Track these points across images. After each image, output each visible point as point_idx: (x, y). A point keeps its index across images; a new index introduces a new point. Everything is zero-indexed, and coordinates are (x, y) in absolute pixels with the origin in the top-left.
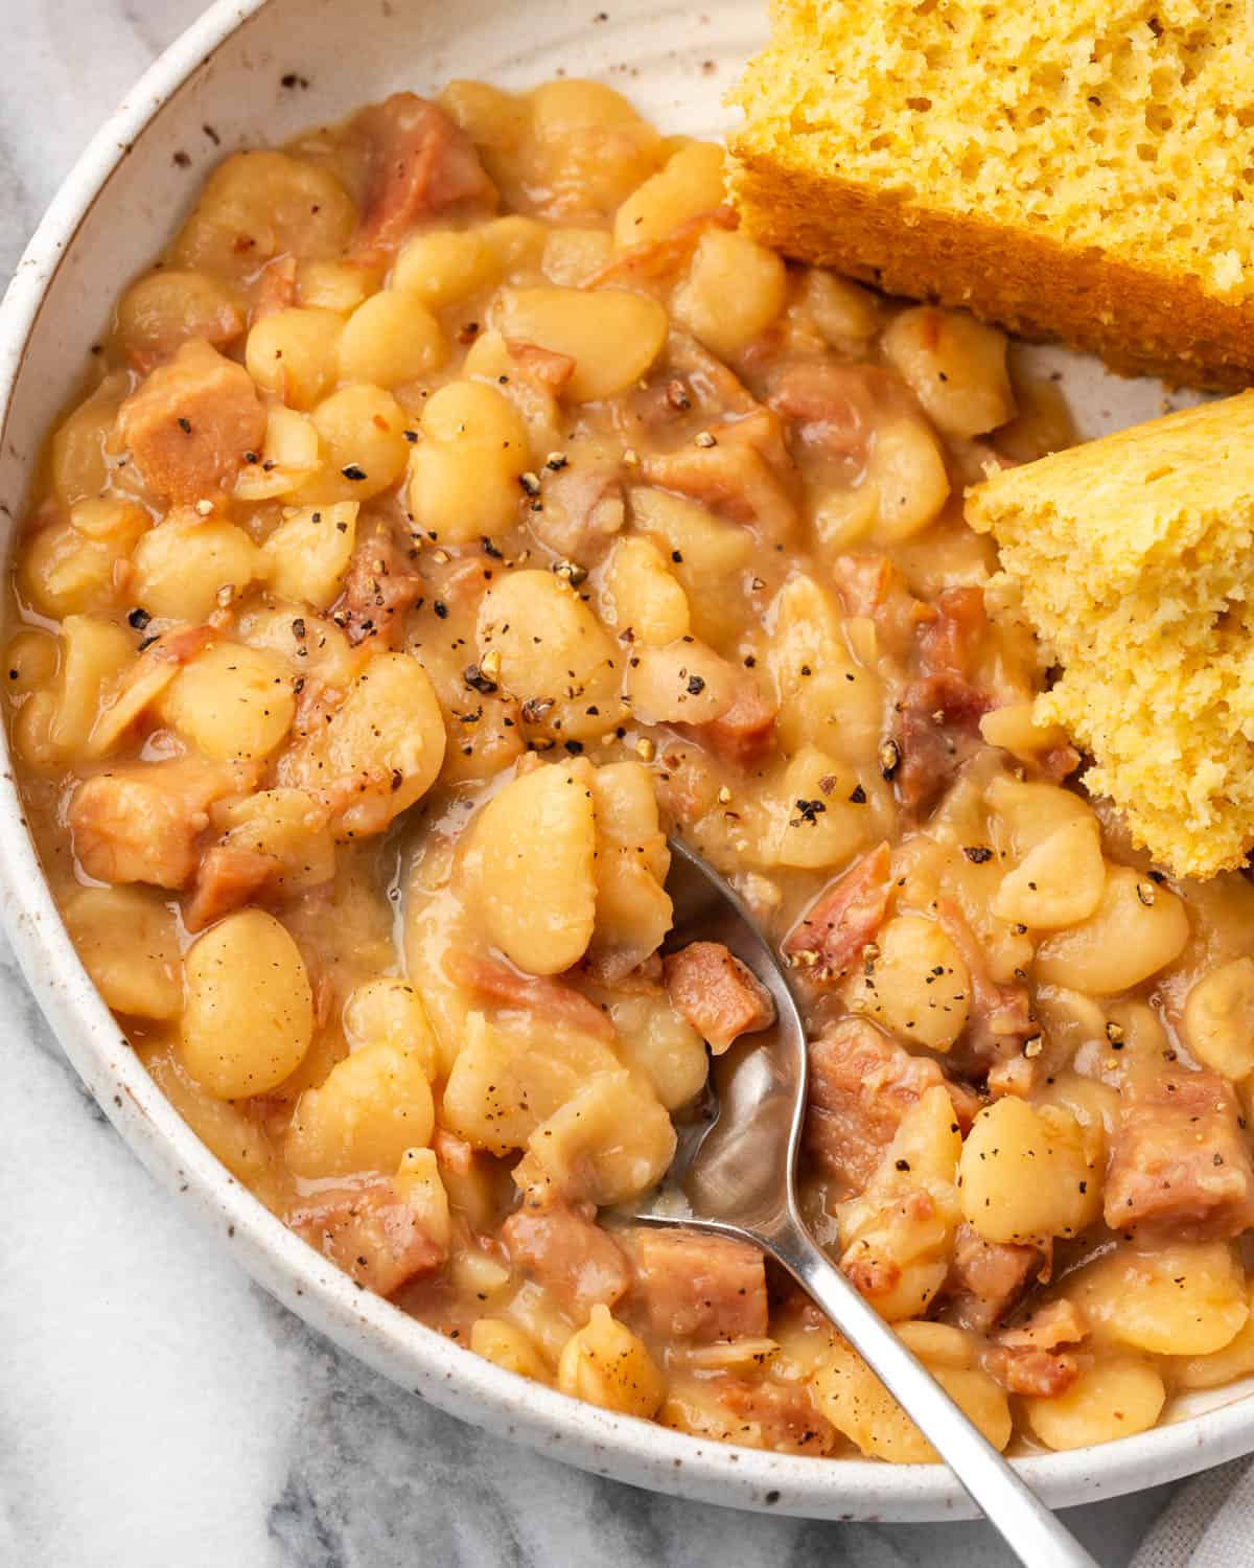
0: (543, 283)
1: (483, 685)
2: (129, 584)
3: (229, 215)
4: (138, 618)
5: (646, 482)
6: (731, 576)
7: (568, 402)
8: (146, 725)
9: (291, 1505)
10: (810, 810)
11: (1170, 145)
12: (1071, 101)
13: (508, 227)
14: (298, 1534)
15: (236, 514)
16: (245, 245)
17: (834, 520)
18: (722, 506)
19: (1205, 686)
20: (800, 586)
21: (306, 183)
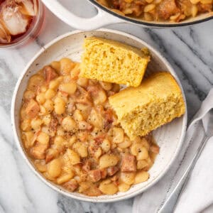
0: (64, 83)
1: (66, 132)
2: (31, 127)
3: (32, 84)
4: (33, 129)
5: (77, 103)
6: (86, 111)
7: (69, 97)
8: (36, 142)
9: (59, 202)
10: (96, 133)
11: (121, 71)
12: (111, 68)
13: (60, 78)
14: (60, 205)
15: (39, 117)
16: (34, 86)
17: (96, 102)
18: (85, 104)
19: (130, 126)
20: (93, 111)
21: (39, 78)
